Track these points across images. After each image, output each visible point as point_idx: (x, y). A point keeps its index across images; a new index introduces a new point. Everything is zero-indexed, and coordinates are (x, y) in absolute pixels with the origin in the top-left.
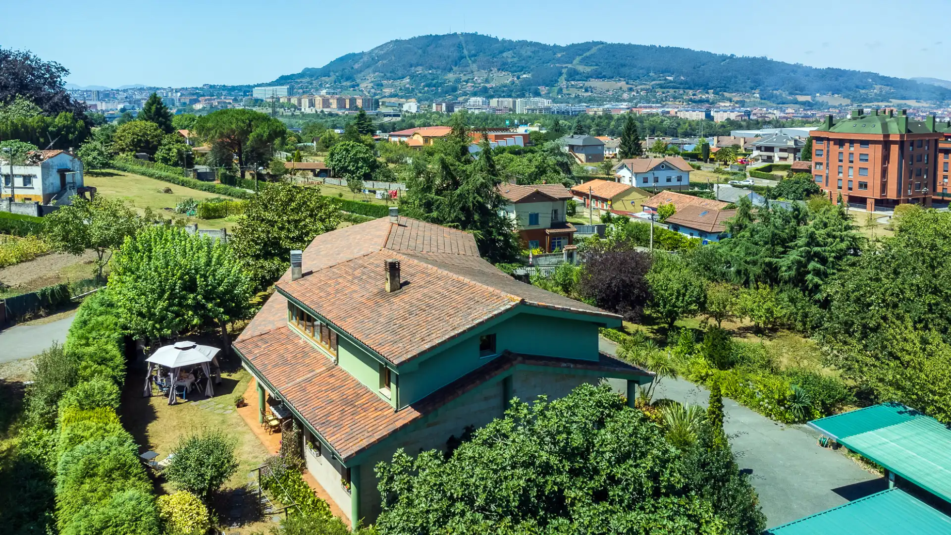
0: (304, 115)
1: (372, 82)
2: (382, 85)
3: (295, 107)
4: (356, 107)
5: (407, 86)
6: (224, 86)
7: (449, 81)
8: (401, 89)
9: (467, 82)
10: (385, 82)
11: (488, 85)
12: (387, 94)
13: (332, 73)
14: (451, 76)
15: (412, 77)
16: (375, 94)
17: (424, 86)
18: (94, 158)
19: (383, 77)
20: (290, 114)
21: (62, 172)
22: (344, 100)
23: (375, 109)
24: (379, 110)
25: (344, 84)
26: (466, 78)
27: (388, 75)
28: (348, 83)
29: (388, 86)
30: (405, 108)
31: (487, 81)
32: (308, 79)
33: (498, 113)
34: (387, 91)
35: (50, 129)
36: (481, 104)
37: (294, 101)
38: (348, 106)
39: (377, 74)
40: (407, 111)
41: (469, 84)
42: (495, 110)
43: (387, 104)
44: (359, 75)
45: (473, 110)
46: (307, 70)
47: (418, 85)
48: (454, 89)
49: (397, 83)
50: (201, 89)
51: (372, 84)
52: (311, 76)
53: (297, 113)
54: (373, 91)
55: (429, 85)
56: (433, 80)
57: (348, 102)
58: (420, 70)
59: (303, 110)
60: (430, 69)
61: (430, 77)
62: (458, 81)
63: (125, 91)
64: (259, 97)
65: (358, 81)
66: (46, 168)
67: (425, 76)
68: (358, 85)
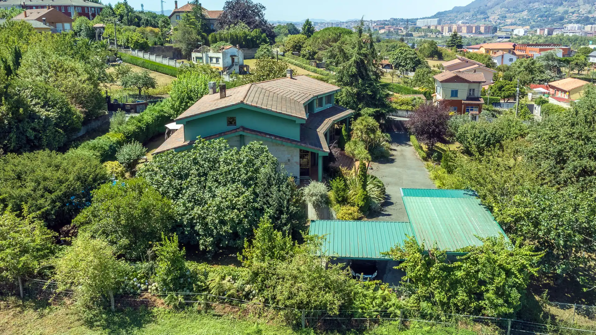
0: (443, 37)
1: (499, 15)
2: (506, 17)
3: (439, 32)
4: (480, 32)
5: (525, 17)
6: (402, 19)
7: (559, 13)
8: (519, 20)
9: (573, 13)
10: (508, 15)
11: (590, 16)
12: (508, 23)
13: (471, 10)
14: (561, 9)
15: (529, 11)
16: (500, 23)
17: (538, 17)
18: (265, 53)
19: (507, 11)
20: (435, 36)
21: (233, 57)
22: (472, 27)
23: (493, 33)
24: (496, 34)
25: (479, 17)
26: (573, 10)
27: (512, 9)
28: (482, 16)
29: (510, 18)
30: (515, 32)
31: (590, 12)
32: (455, 14)
33: (589, 35)
34: (509, 21)
35: (248, 37)
36: (576, 29)
37: (439, 28)
38: (474, 32)
39: (503, 9)
40: (516, 35)
41: (575, 15)
42: (586, 33)
43: (503, 30)
44: (490, 10)
45: (568, 34)
46: (456, 8)
47: (534, 16)
48: (562, 19)
49: (517, 15)
50: (389, 21)
51: (498, 17)
52: (458, 12)
53: (440, 36)
54: (499, 21)
55: (541, 17)
56: (546, 12)
57: (474, 28)
58: (536, 5)
59: (444, 34)
60: (544, 4)
61: (544, 10)
62: (566, 12)
63: (346, 23)
64: (419, 26)
65: (489, 14)
66: (224, 54)
67: (540, 9)
68: (488, 17)
